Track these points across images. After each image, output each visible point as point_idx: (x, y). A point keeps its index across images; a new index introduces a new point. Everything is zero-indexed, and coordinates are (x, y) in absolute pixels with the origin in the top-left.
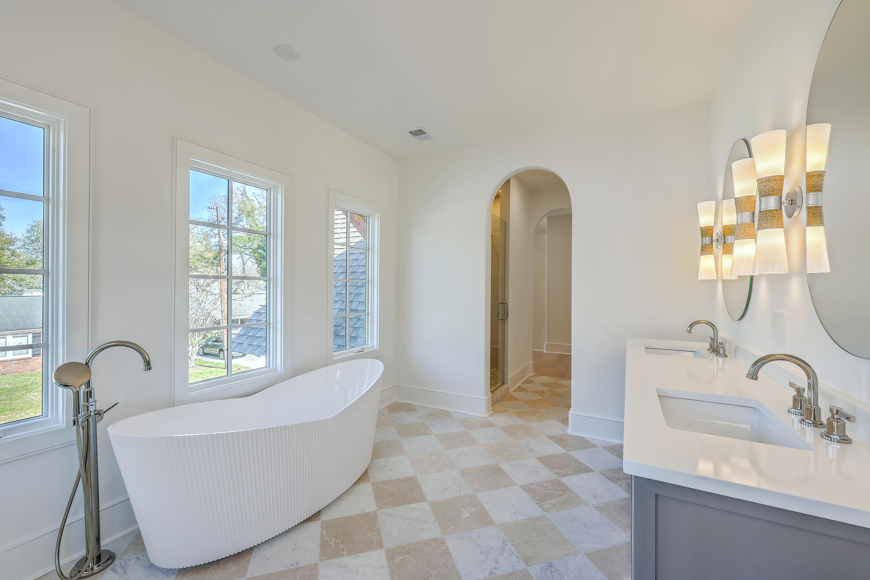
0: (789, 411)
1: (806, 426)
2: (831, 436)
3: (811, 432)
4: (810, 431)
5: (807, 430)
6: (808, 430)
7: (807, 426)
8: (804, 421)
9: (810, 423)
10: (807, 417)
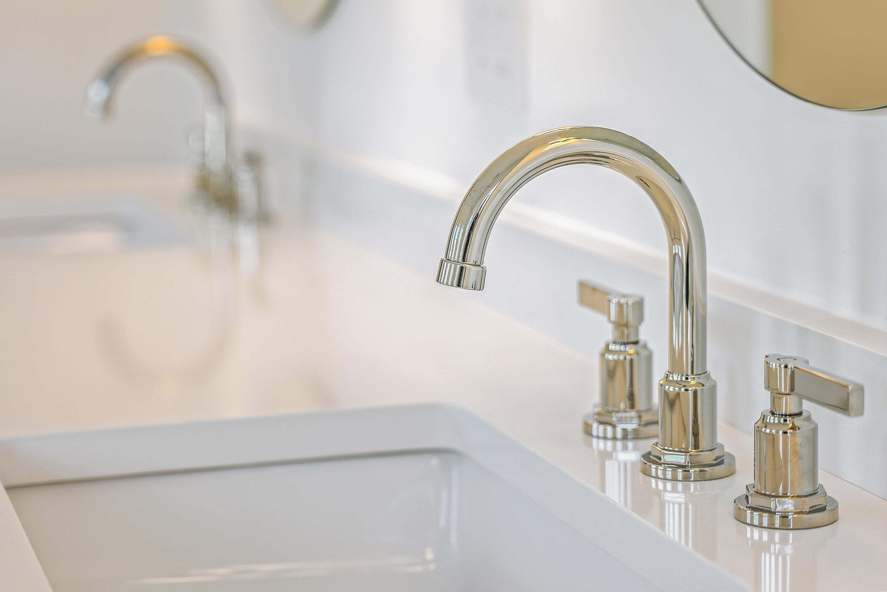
0: (588, 431)
1: (665, 487)
2: (772, 504)
3: (683, 506)
4: (680, 505)
5: (669, 503)
6: (674, 503)
7: (669, 486)
8: (657, 461)
9: (680, 466)
10: (668, 442)
